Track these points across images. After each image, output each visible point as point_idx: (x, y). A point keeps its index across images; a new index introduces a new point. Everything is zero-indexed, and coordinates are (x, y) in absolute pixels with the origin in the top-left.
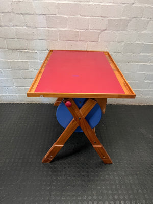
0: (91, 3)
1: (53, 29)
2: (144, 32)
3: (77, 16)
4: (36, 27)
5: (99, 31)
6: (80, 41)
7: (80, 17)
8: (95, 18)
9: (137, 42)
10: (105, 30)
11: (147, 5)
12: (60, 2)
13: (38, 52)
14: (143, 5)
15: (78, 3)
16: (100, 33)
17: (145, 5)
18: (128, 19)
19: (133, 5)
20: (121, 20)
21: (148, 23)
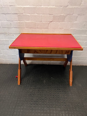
0: (42, 7)
1: (22, 22)
2: (75, 22)
3: (35, 14)
4: (12, 21)
5: (48, 22)
6: (38, 28)
7: (37, 15)
8: (45, 15)
9: (71, 28)
10: (52, 22)
11: (76, 7)
12: (25, 7)
13: (14, 35)
14: (74, 7)
15: (35, 7)
16: (49, 24)
17: (75, 7)
18: (65, 15)
19: (67, 7)
20: (61, 16)
21: (77, 17)
